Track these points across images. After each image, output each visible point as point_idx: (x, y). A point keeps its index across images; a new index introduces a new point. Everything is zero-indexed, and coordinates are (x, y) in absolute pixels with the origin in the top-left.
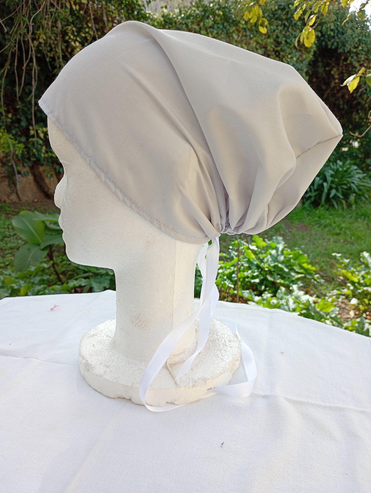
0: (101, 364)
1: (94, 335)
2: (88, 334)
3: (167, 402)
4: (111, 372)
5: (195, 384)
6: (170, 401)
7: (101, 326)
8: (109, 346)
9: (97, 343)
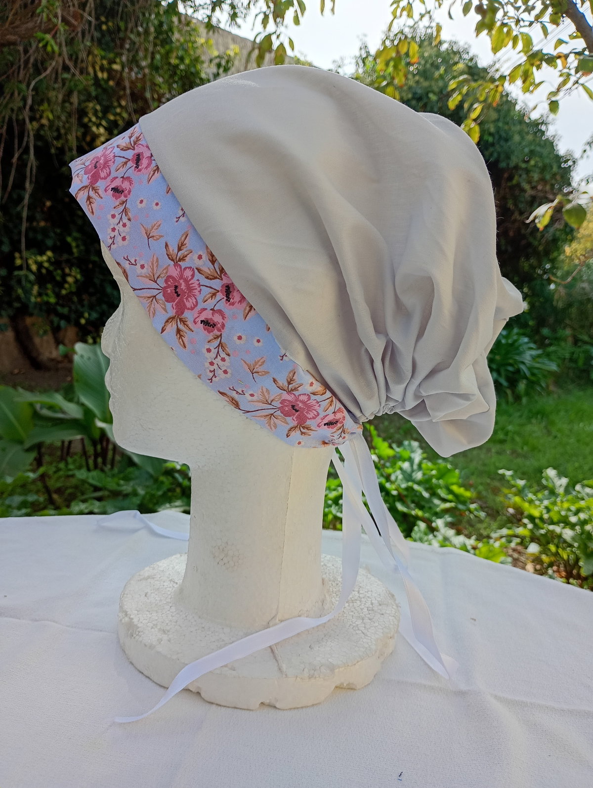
0: (154, 627)
1: (149, 577)
2: (140, 575)
3: (262, 704)
4: (169, 641)
5: (314, 674)
6: (268, 701)
7: (163, 564)
8: (173, 597)
9: (152, 591)
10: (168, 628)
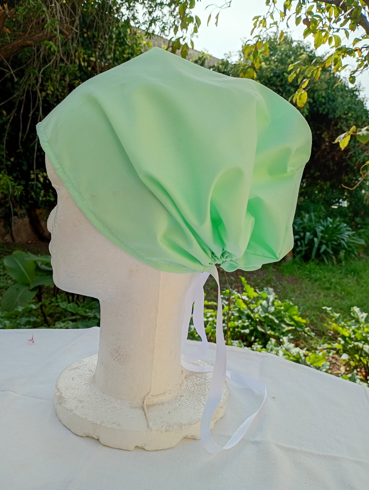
1: (76, 368)
2: (71, 367)
3: (137, 447)
4: (82, 407)
5: (169, 429)
6: (140, 445)
7: (86, 360)
8: (89, 380)
9: (77, 377)
10: (83, 399)
